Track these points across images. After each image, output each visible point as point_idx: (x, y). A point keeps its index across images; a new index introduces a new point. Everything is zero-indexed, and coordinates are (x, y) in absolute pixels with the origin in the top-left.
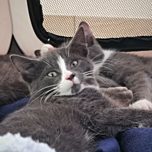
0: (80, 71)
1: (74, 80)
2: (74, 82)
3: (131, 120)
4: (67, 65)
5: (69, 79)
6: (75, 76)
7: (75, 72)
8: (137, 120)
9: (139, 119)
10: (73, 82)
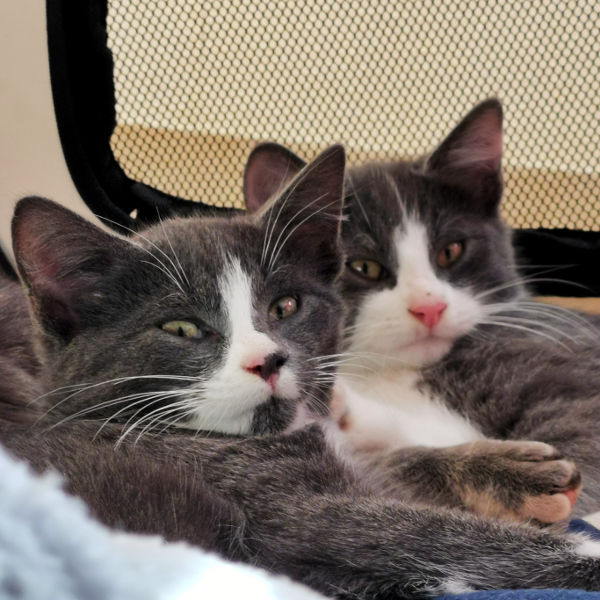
0: (308, 348)
1: (278, 379)
2: (277, 387)
3: (417, 552)
4: (256, 306)
5: (257, 370)
6: (287, 363)
7: (286, 344)
8: (444, 558)
9: (455, 554)
10: (273, 388)
